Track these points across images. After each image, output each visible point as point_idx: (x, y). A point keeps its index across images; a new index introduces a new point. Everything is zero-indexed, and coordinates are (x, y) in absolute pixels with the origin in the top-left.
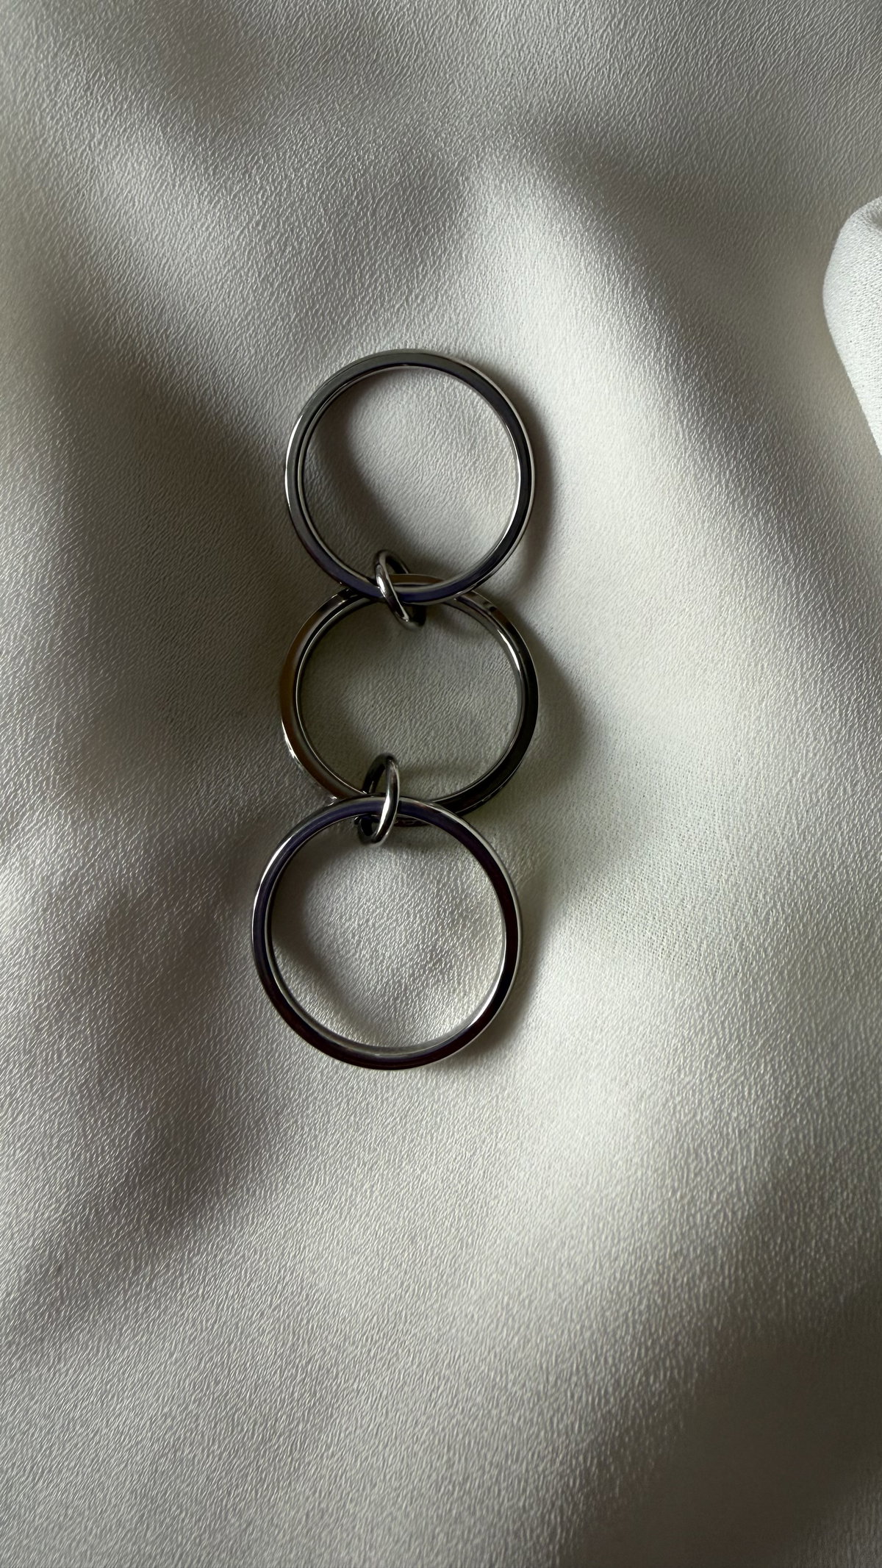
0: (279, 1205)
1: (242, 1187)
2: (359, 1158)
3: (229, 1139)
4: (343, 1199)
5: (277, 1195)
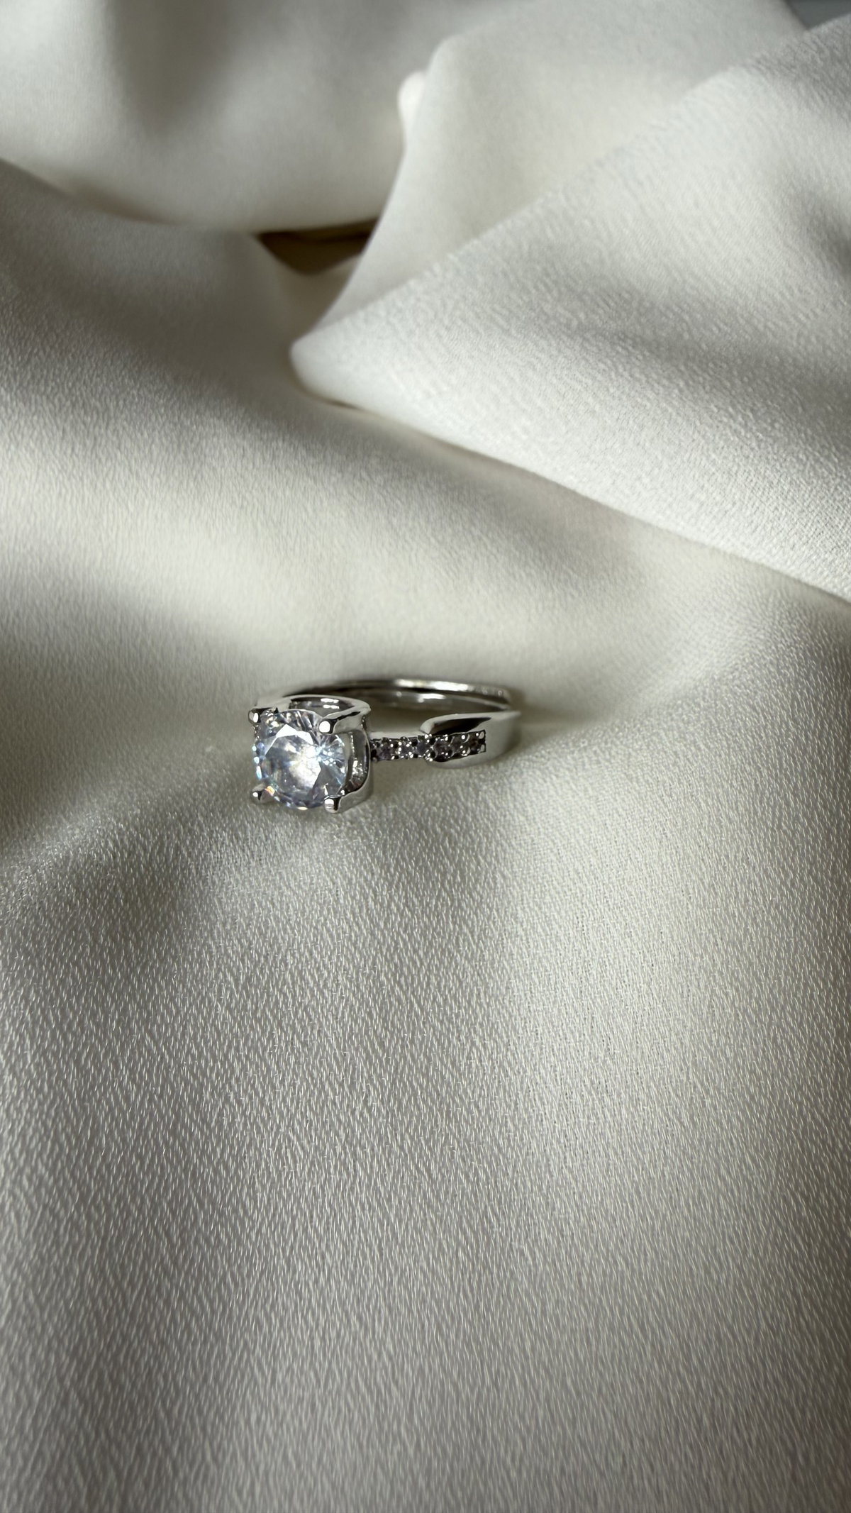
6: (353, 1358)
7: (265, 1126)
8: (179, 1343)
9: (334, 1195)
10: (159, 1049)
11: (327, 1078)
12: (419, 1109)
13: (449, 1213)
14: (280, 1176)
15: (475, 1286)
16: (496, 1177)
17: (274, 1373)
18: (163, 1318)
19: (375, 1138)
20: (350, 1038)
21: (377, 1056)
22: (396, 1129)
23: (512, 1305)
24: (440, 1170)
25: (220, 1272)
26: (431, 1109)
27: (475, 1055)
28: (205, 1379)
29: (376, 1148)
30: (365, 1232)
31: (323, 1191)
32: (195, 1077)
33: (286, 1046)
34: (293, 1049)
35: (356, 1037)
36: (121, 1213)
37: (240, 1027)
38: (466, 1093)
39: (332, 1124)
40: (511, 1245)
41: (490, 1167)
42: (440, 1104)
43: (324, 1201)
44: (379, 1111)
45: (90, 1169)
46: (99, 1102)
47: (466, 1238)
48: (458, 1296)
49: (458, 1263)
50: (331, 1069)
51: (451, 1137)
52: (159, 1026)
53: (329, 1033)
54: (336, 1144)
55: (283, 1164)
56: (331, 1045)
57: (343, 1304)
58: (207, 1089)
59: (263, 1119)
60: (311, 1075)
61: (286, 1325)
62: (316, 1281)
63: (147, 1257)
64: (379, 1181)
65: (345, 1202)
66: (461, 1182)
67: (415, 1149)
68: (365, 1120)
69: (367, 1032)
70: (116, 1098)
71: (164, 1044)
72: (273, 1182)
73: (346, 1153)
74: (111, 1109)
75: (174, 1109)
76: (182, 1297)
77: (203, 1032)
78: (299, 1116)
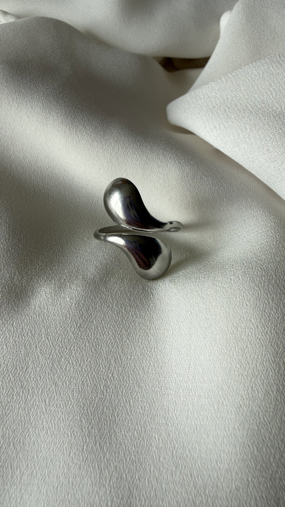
6: (95, 456)
7: (80, 373)
9: (98, 402)
11: (101, 363)
12: (129, 381)
13: (134, 418)
14: (82, 390)
15: (138, 445)
16: (151, 410)
17: (70, 453)
19: (114, 387)
20: (110, 352)
21: (118, 361)
22: (121, 386)
23: (149, 454)
24: (133, 403)
26: (133, 382)
27: (150, 368)
29: (114, 390)
30: (106, 417)
31: (95, 399)
33: (90, 349)
34: (92, 351)
35: (112, 353)
37: (76, 340)
38: (146, 380)
39: (101, 378)
40: (152, 434)
41: (150, 406)
42: (137, 381)
43: (94, 403)
44: (116, 378)
47: (138, 428)
48: (132, 446)
49: (134, 435)
50: (103, 361)
51: (138, 394)
53: (104, 349)
54: (101, 385)
55: (84, 387)
56: (104, 353)
57: (95, 438)
59: (79, 371)
60: (96, 360)
61: (76, 439)
62: (88, 427)
64: (113, 401)
65: (101, 405)
66: (139, 409)
67: (126, 394)
68: (111, 381)
69: (116, 352)
72: (79, 392)
73: (104, 389)
77: (64, 340)
78: (91, 373)
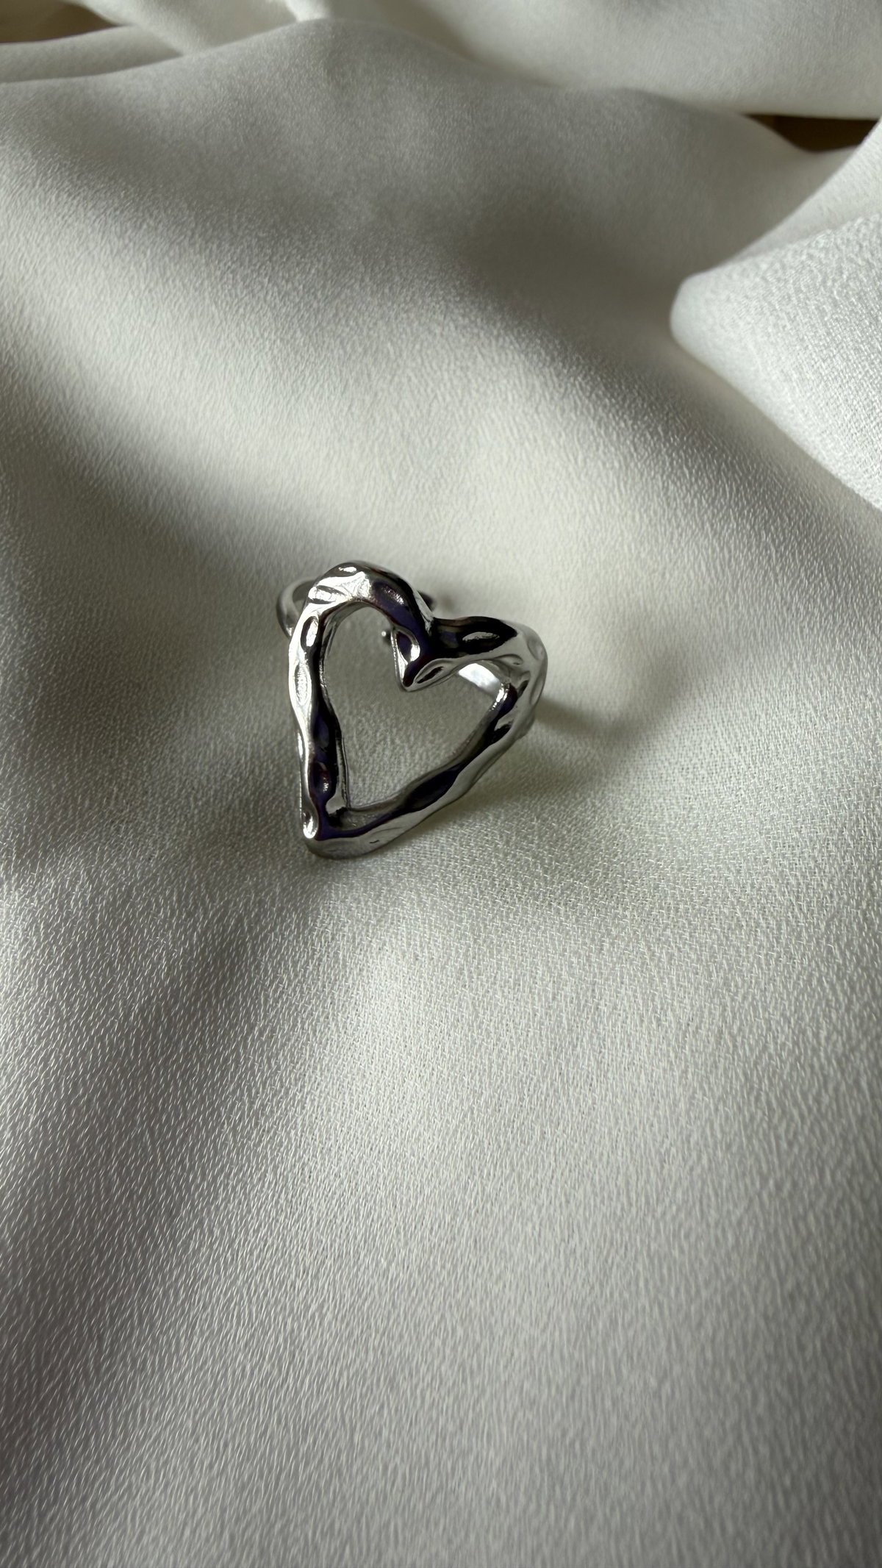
0: (182, 1378)
1: (124, 1357)
2: (297, 1264)
3: (100, 1270)
4: (281, 1339)
5: (179, 1359)
8: (73, 1452)
10: (154, 1149)
17: (143, 1532)
18: (68, 1420)
25: (134, 1399)
28: (85, 1499)
32: (179, 1189)
36: (64, 1301)
45: (50, 1249)
46: (80, 1185)
52: (161, 1127)
58: (185, 1206)
63: (74, 1353)
70: (98, 1186)
71: (161, 1146)
74: (89, 1197)
75: (148, 1215)
76: (92, 1406)
